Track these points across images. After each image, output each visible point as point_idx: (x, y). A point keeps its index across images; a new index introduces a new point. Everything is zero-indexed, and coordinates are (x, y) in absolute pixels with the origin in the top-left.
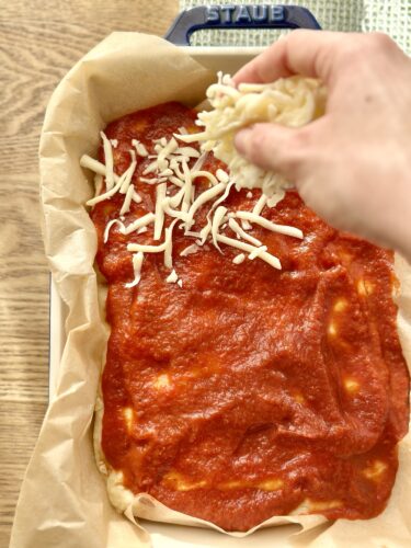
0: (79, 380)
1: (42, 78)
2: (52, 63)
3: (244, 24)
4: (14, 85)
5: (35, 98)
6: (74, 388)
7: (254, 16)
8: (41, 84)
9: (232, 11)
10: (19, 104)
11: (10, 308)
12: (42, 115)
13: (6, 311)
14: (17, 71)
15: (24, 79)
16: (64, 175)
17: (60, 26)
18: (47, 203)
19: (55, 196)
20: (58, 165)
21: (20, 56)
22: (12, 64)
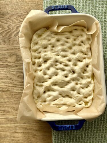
0: (30, 83)
1: (18, 24)
2: (20, 21)
3: (60, 9)
4: (12, 26)
5: (17, 29)
6: (29, 85)
7: (62, 8)
8: (18, 26)
9: (57, 7)
10: (14, 30)
11: (16, 73)
12: (19, 32)
13: (15, 74)
14: (12, 23)
15: (14, 25)
16: (24, 42)
17: (21, 13)
18: (21, 47)
19: (23, 46)
20: (23, 40)
21: (13, 20)
22: (11, 22)
